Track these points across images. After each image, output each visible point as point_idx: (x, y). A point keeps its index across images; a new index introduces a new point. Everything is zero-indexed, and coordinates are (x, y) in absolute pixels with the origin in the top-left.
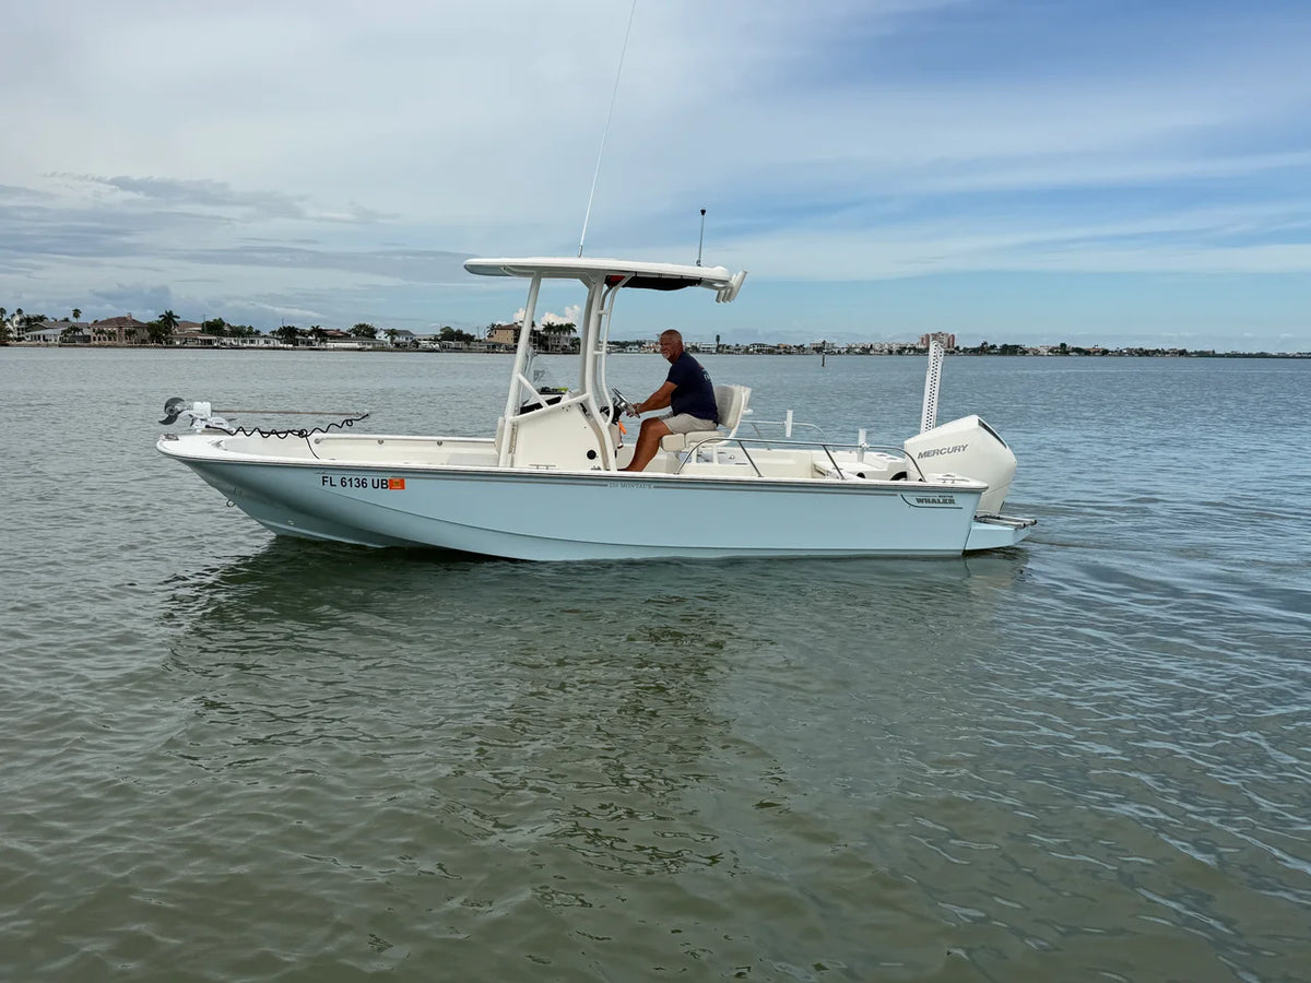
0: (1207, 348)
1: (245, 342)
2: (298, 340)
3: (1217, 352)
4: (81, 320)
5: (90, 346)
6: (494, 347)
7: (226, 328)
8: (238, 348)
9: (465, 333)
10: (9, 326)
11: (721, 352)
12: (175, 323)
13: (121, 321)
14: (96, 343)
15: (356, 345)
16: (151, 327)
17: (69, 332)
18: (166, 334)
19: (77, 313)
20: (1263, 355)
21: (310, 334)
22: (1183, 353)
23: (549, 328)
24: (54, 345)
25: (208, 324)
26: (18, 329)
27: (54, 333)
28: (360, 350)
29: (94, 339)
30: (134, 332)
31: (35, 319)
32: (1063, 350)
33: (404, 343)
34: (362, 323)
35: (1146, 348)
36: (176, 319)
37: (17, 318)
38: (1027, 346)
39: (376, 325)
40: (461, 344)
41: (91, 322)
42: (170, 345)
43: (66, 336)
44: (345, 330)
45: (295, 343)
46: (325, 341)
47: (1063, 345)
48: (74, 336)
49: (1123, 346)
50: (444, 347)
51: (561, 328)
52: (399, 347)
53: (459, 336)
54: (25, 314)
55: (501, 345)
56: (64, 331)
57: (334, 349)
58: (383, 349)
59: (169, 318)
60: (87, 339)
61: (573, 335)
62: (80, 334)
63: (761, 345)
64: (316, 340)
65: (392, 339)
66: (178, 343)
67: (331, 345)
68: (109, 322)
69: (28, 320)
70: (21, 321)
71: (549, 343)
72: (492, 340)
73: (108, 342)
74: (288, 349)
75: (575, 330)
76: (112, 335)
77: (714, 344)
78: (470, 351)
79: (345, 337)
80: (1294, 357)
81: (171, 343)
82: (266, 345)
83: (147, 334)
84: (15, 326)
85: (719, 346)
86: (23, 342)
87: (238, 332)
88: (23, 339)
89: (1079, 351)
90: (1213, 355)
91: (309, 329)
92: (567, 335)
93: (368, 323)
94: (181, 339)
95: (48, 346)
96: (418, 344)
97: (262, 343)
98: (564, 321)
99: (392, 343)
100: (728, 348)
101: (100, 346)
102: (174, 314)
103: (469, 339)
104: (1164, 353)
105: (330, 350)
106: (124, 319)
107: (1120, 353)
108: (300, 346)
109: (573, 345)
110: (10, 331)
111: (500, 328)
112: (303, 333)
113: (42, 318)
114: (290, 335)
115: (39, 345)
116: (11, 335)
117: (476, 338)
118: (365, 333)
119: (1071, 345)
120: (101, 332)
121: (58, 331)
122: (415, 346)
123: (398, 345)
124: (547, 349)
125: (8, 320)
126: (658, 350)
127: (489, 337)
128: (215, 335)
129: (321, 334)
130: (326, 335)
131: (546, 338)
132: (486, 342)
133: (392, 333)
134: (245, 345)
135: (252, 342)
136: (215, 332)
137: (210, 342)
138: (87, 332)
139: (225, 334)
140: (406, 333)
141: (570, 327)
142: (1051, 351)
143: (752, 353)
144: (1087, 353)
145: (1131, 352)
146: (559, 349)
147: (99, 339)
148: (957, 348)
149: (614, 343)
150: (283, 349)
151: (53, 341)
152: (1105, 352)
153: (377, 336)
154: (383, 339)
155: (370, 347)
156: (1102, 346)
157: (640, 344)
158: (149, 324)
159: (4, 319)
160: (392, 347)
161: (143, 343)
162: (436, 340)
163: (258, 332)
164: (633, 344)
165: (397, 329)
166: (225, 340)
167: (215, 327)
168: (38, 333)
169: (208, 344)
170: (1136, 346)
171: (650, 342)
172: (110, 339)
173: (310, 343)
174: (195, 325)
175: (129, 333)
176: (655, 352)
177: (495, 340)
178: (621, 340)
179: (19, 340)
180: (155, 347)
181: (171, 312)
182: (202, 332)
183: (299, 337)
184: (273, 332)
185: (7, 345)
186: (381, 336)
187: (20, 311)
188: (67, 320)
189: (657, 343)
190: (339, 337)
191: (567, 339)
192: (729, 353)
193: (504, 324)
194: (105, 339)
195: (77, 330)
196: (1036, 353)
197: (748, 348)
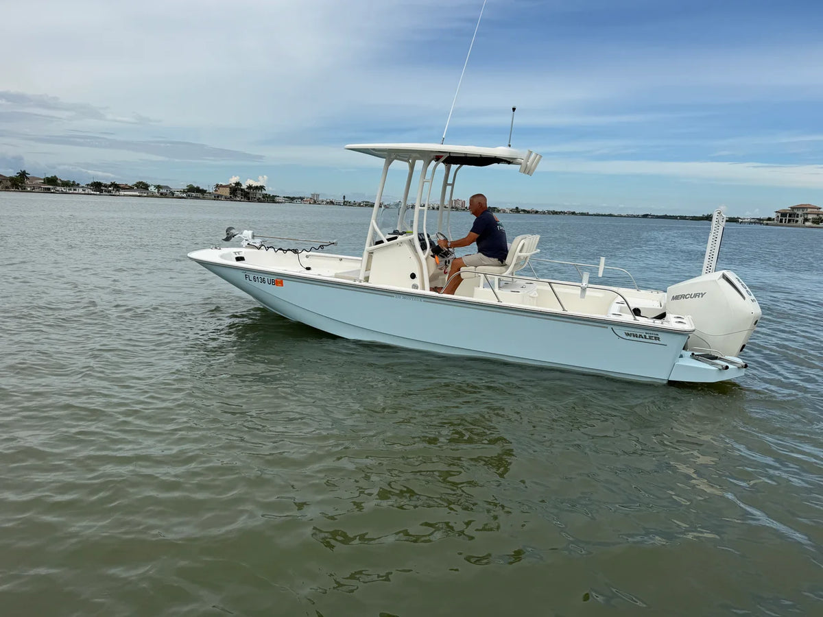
0: (585, 211)
1: (70, 190)
2: (102, 190)
3: (590, 213)
6: (218, 197)
7: (59, 182)
8: (66, 193)
9: (201, 188)
11: (346, 205)
12: (27, 178)
15: (137, 193)
16: (11, 179)
18: (22, 183)
20: (611, 215)
21: (110, 186)
22: (573, 213)
23: (250, 187)
25: (48, 178)
28: (139, 196)
30: (1, 182)
32: (517, 210)
33: (165, 193)
34: (141, 181)
35: (556, 210)
36: (27, 175)
38: (500, 208)
39: (148, 182)
40: (199, 195)
42: (24, 190)
44: (130, 184)
45: (101, 191)
46: (119, 191)
47: (517, 208)
49: (545, 209)
50: (189, 196)
51: (257, 188)
52: (163, 195)
53: (198, 190)
55: (222, 196)
57: (124, 195)
58: (153, 196)
59: (23, 175)
61: (264, 192)
63: (367, 202)
64: (113, 190)
65: (159, 191)
66: (29, 189)
67: (122, 193)
71: (251, 196)
72: (217, 193)
74: (96, 195)
75: (265, 190)
77: (342, 200)
78: (204, 198)
79: (131, 188)
80: (625, 217)
82: (83, 192)
83: (9, 183)
85: (345, 202)
87: (66, 184)
89: (524, 211)
90: (587, 214)
91: (109, 183)
92: (260, 192)
93: (144, 181)
94: (31, 187)
96: (173, 194)
97: (81, 191)
98: (258, 184)
99: (158, 193)
100: (349, 203)
103: (203, 192)
104: (564, 213)
105: (122, 196)
107: (544, 213)
108: (104, 193)
109: (264, 197)
111: (221, 186)
112: (106, 186)
114: (97, 187)
117: (208, 191)
118: (142, 187)
119: (521, 208)
122: (172, 195)
123: (162, 194)
124: (249, 199)
127: (215, 191)
128: (52, 185)
129: (117, 187)
130: (120, 187)
131: (248, 193)
132: (213, 194)
133: (158, 187)
134: (70, 192)
135: (75, 190)
136: (52, 184)
137: (49, 189)
139: (57, 185)
140: (167, 187)
141: (262, 188)
142: (511, 211)
143: (362, 206)
144: (528, 212)
145: (549, 213)
146: (256, 199)
148: (466, 208)
149: (287, 197)
150: (94, 194)
152: (537, 212)
153: (150, 189)
155: (145, 195)
156: (536, 209)
157: (302, 199)
158: (10, 177)
160: (158, 195)
161: (7, 189)
162: (184, 192)
163: (78, 184)
164: (298, 198)
165: (161, 185)
166: (58, 188)
167: (52, 181)
169: (48, 191)
170: (551, 209)
171: (307, 198)
173: (110, 191)
174: (41, 179)
176: (310, 203)
177: (219, 193)
178: (291, 196)
180: (15, 191)
181: (24, 172)
182: (44, 183)
183: (103, 188)
184: (88, 185)
186: (152, 189)
189: (310, 198)
190: (127, 189)
191: (260, 194)
192: (349, 206)
193: (224, 184)
196: (504, 212)
197: (360, 204)
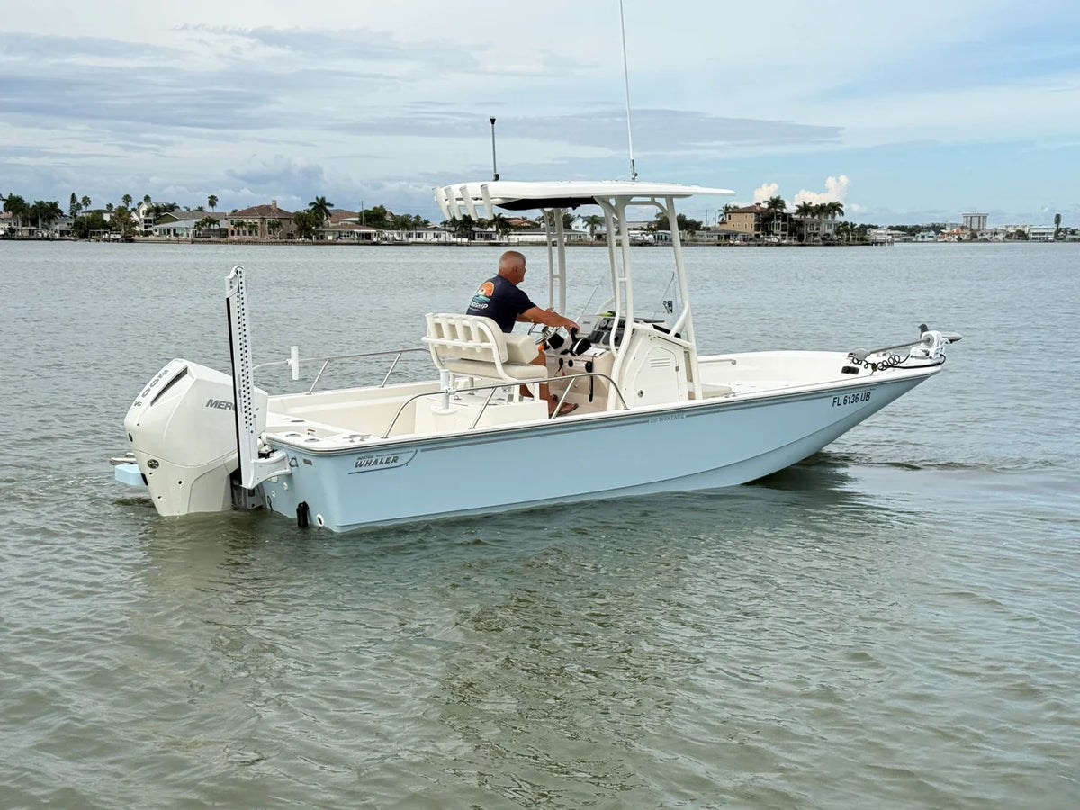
1: (410, 236)
2: (475, 232)
4: (217, 210)
5: (226, 243)
6: (727, 237)
7: (389, 219)
8: (401, 244)
9: (688, 219)
10: (135, 217)
11: (1062, 239)
12: (327, 212)
13: (263, 211)
14: (235, 238)
16: (299, 218)
17: (203, 224)
18: (317, 226)
19: (213, 201)
21: (490, 224)
23: (805, 209)
24: (186, 241)
25: (367, 213)
26: (146, 221)
27: (186, 226)
29: (233, 233)
30: (279, 224)
31: (165, 209)
36: (328, 208)
37: (145, 207)
40: (683, 234)
41: (229, 211)
42: (321, 241)
43: (199, 229)
44: (532, 218)
45: (471, 236)
46: (507, 233)
48: (210, 230)
50: (660, 238)
51: (822, 210)
52: (601, 239)
53: (682, 223)
54: (154, 202)
55: (736, 235)
56: (198, 224)
57: (520, 242)
58: (581, 243)
59: (321, 207)
60: (223, 233)
61: (839, 219)
62: (216, 227)
64: (497, 232)
65: (593, 229)
66: (330, 238)
67: (515, 238)
68: (250, 212)
69: (157, 210)
70: (148, 212)
71: (806, 230)
72: (725, 227)
73: (248, 237)
74: (461, 245)
75: (842, 213)
76: (253, 228)
77: (1052, 227)
78: (696, 243)
79: (533, 226)
81: (322, 237)
82: (436, 240)
83: (294, 227)
84: (142, 216)
85: (1059, 230)
86: (150, 237)
87: (403, 224)
88: (151, 233)
91: (489, 217)
92: (830, 219)
94: (334, 233)
95: (179, 242)
97: (430, 237)
99: (592, 234)
100: (1073, 232)
101: (239, 242)
102: (327, 201)
103: (695, 227)
106: (268, 208)
108: (478, 240)
109: (838, 232)
110: (136, 224)
111: (737, 211)
112: (481, 224)
113: (172, 208)
114: (465, 226)
115: (168, 241)
116: (137, 229)
117: (704, 225)
120: (241, 224)
121: (192, 223)
123: (599, 235)
124: (801, 238)
125: (134, 210)
126: (964, 238)
127: (722, 223)
128: (375, 227)
129: (503, 224)
130: (510, 226)
131: (800, 224)
132: (716, 231)
133: (593, 220)
134: (410, 240)
135: (419, 236)
136: (375, 223)
137: (368, 236)
138: (224, 224)
139: (385, 226)
141: (834, 208)
146: (818, 238)
147: (238, 233)
149: (898, 228)
150: (456, 244)
151: (185, 237)
153: (573, 226)
154: (581, 229)
155: (564, 241)
157: (938, 229)
158: (297, 214)
159: (129, 209)
160: (592, 239)
161: (289, 239)
162: (650, 229)
163: (426, 223)
164: (928, 229)
166: (387, 233)
167: (375, 218)
168: (167, 225)
169: (366, 239)
171: (953, 226)
172: (250, 233)
173: (489, 236)
174: (351, 214)
175: (274, 226)
176: (960, 240)
177: (729, 227)
178: (909, 224)
179: (147, 234)
180: (304, 243)
181: (323, 200)
182: (360, 223)
183: (476, 229)
184: (445, 223)
185: (132, 241)
186: (579, 225)
187: (147, 199)
188: (201, 209)
189: (962, 228)
190: (525, 228)
191: (830, 226)
193: (742, 205)
194: (244, 233)
195: (213, 221)
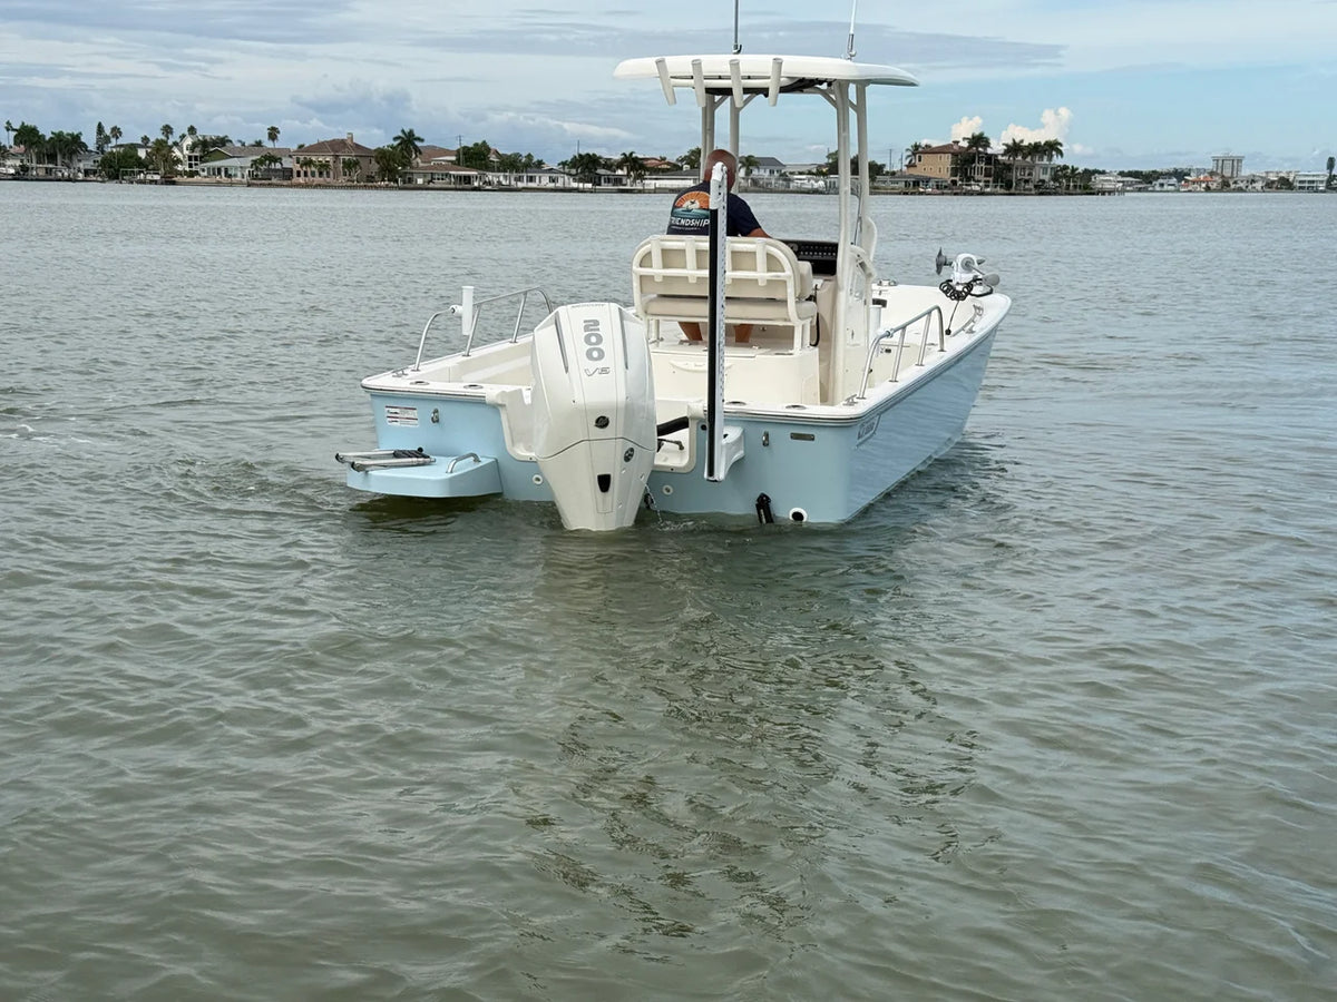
1: (519, 179)
2: (600, 176)
4: (279, 144)
5: (291, 186)
6: (916, 184)
7: (493, 158)
8: (509, 189)
10: (177, 153)
12: (417, 150)
13: (337, 146)
14: (301, 180)
16: (381, 155)
17: (262, 163)
18: (404, 166)
19: (273, 134)
21: (620, 165)
23: (1014, 149)
24: (241, 183)
25: (466, 150)
26: (190, 158)
27: (240, 165)
29: (299, 174)
30: (357, 163)
31: (214, 143)
36: (418, 144)
37: (189, 141)
41: (294, 147)
42: (409, 185)
43: (257, 169)
44: (672, 158)
45: (596, 181)
46: (640, 177)
48: (269, 170)
50: (832, 185)
51: (1038, 150)
52: (759, 185)
54: (200, 133)
55: (927, 180)
56: (255, 162)
57: (656, 191)
59: (408, 141)
60: (287, 174)
61: (1057, 161)
62: (278, 166)
64: (628, 176)
65: (748, 173)
66: (420, 181)
67: (651, 184)
68: (320, 147)
69: (204, 144)
70: (193, 148)
71: (1015, 175)
72: (913, 171)
73: (318, 179)
74: (583, 191)
75: (1060, 153)
76: (323, 168)
77: (1324, 174)
78: (877, 191)
79: (674, 170)
81: (410, 180)
82: (552, 185)
83: (375, 167)
84: (186, 152)
85: (1332, 178)
86: (196, 178)
87: (512, 164)
88: (197, 173)
91: (617, 157)
92: (1045, 161)
94: (425, 175)
95: (231, 184)
96: (789, 180)
97: (545, 181)
99: (747, 179)
101: (306, 186)
102: (417, 135)
103: (874, 169)
105: (650, 192)
106: (343, 142)
108: (604, 186)
109: (1055, 178)
110: (179, 161)
111: (929, 150)
112: (609, 165)
113: (223, 141)
114: (588, 168)
115: (219, 184)
116: (180, 168)
117: (887, 169)
120: (309, 163)
121: (247, 161)
122: (789, 183)
124: (1008, 185)
125: (176, 144)
126: (1214, 186)
127: (910, 166)
128: (476, 168)
129: (636, 166)
130: (643, 167)
131: (1008, 167)
132: (903, 175)
134: (520, 185)
135: (531, 179)
136: (476, 163)
137: (468, 179)
138: (288, 163)
139: (488, 167)
140: (771, 163)
141: (1051, 147)
146: (1031, 186)
147: (306, 175)
149: (1130, 174)
150: (577, 190)
151: (239, 178)
157: (1180, 175)
158: (378, 150)
159: (170, 143)
161: (369, 182)
162: (819, 173)
163: (540, 163)
164: (1168, 175)
166: (490, 176)
167: (476, 157)
168: (217, 164)
169: (464, 184)
171: (1199, 171)
172: (321, 174)
173: (618, 181)
174: (447, 152)
175: (349, 165)
176: (1208, 189)
177: (918, 172)
178: (1145, 169)
179: (192, 174)
180: (387, 187)
181: (411, 132)
182: (457, 163)
183: (603, 172)
184: (564, 164)
185: (174, 183)
187: (192, 130)
188: (259, 144)
189: (1211, 174)
190: (664, 171)
191: (1045, 169)
193: (935, 144)
194: (313, 174)
195: (274, 159)
